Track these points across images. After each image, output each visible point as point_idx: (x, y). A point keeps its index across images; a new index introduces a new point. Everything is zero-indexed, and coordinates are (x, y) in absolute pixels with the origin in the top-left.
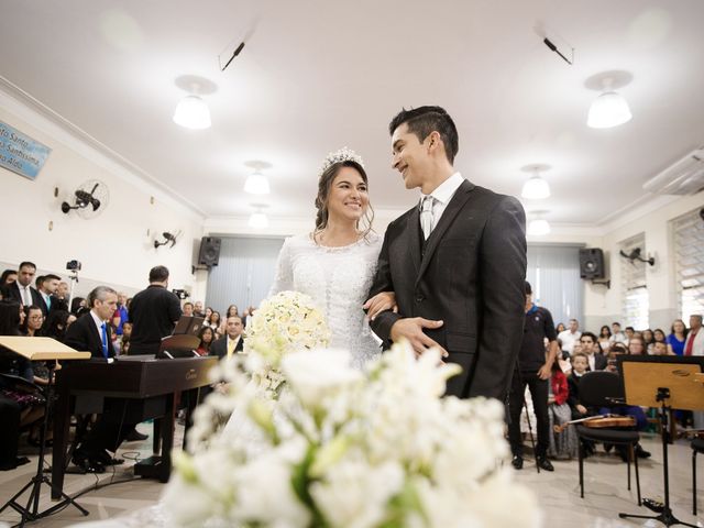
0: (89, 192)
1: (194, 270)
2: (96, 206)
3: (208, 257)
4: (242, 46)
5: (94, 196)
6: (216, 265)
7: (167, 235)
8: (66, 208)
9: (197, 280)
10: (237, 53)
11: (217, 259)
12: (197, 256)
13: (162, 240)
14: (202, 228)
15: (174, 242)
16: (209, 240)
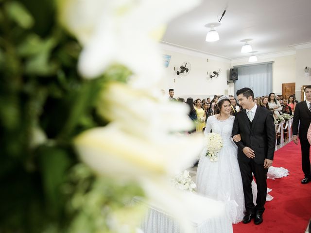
0: (184, 66)
1: (228, 83)
2: (187, 70)
3: (233, 77)
4: (225, 11)
5: (186, 67)
6: (237, 80)
7: (215, 73)
8: (178, 73)
9: (230, 87)
10: (223, 15)
11: (237, 77)
12: (229, 77)
13: (213, 75)
14: (230, 64)
15: (218, 75)
16: (233, 69)
